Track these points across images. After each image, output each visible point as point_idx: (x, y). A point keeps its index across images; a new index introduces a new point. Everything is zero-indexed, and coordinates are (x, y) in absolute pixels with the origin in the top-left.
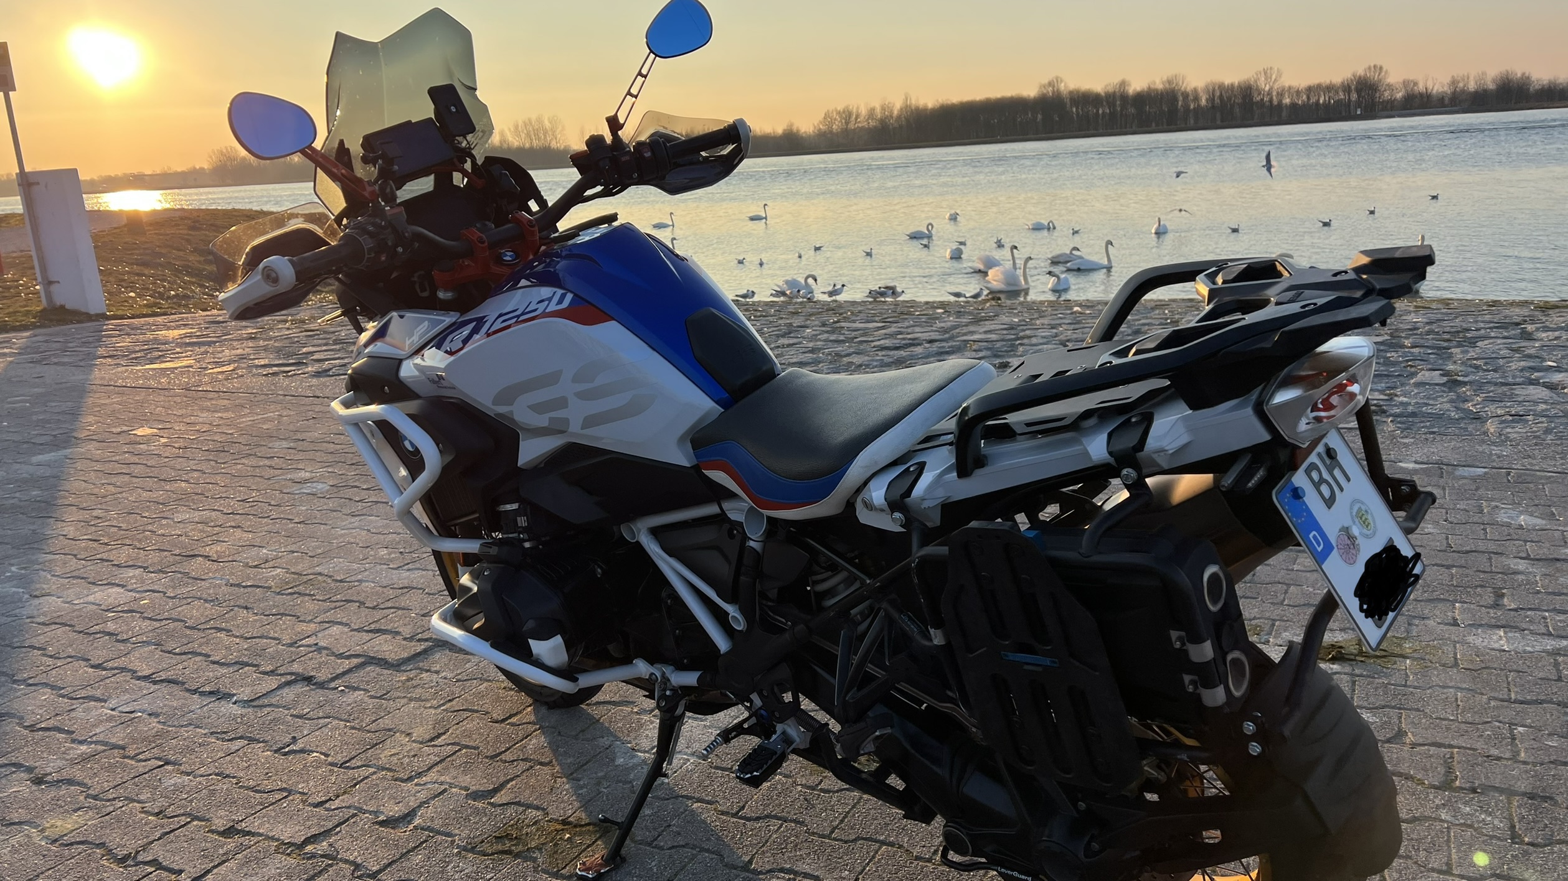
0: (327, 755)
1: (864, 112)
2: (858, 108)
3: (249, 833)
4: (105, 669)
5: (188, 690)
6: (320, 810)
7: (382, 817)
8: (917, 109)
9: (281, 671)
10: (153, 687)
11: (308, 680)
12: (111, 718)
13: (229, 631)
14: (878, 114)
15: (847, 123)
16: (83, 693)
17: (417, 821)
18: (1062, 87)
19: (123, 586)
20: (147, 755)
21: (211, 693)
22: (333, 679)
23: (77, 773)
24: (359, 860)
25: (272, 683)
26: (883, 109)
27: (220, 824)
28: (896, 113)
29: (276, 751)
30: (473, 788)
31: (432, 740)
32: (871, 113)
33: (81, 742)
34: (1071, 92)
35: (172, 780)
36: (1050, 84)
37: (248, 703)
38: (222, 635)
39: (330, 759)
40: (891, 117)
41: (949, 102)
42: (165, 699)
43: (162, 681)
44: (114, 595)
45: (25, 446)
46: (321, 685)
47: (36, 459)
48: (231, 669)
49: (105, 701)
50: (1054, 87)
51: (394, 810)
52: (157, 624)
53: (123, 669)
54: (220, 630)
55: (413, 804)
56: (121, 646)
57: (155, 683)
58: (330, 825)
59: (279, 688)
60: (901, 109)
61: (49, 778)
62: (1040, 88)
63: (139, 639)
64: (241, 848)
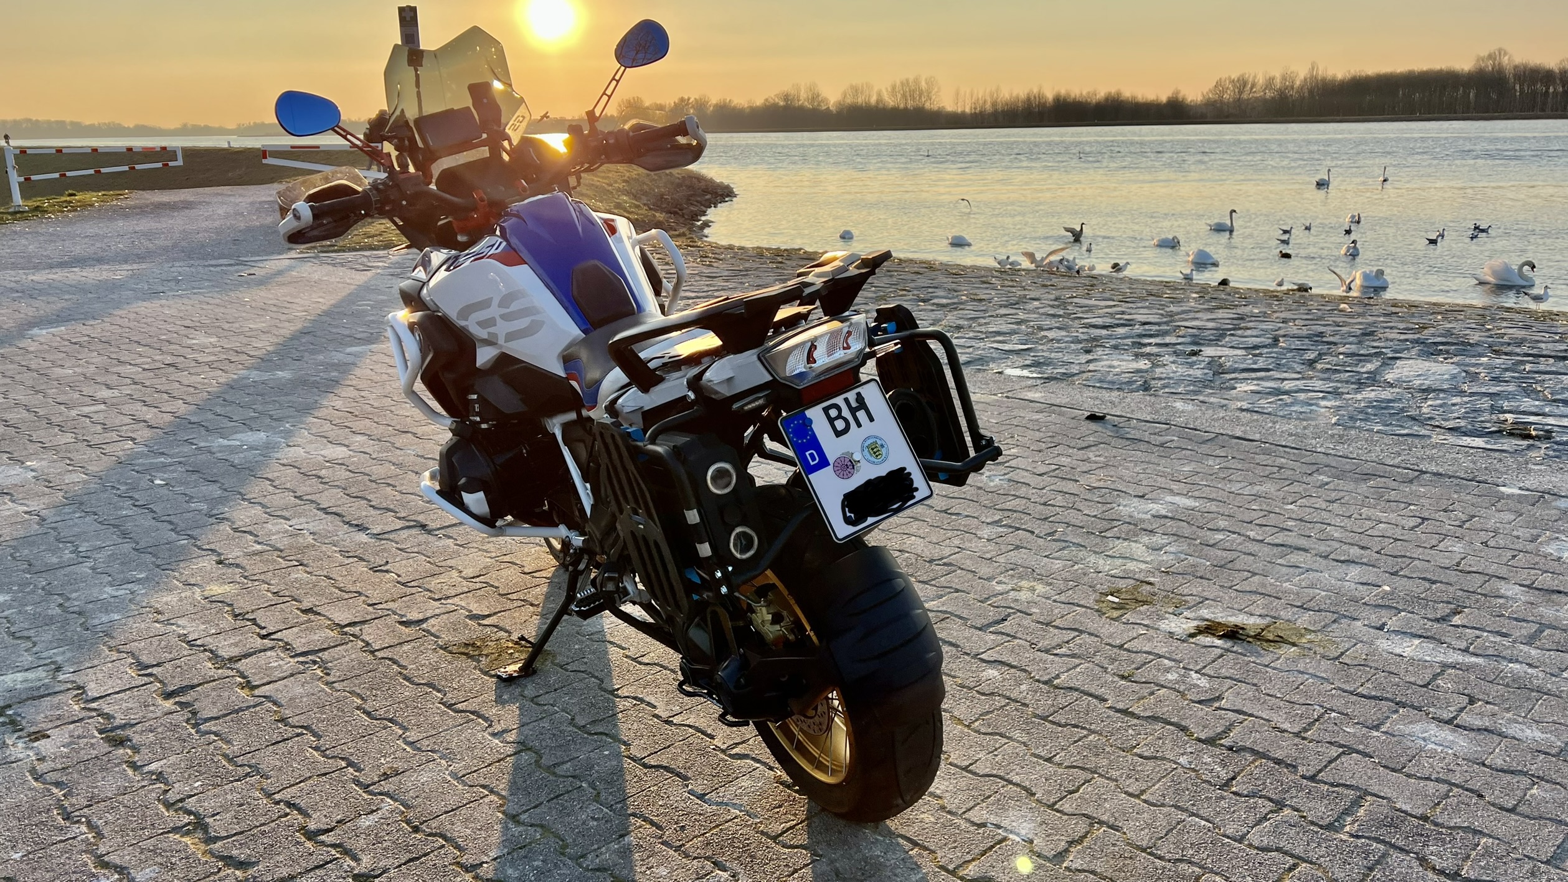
0: (399, 576)
1: (1261, 80)
2: (1255, 77)
3: (319, 614)
4: (302, 500)
5: (344, 521)
6: (370, 609)
7: (404, 619)
8: (1324, 80)
9: (411, 518)
10: (324, 516)
11: (423, 526)
12: (286, 531)
13: (394, 486)
14: (1278, 83)
15: (1241, 92)
16: (279, 513)
17: (424, 626)
18: (1505, 60)
19: (347, 446)
20: (292, 558)
21: (357, 525)
22: (439, 529)
23: (244, 562)
24: (370, 642)
25: (400, 524)
26: (1284, 78)
27: (306, 605)
28: (1298, 83)
29: (370, 569)
30: (475, 612)
31: (473, 578)
32: (1270, 82)
33: (259, 543)
34: (1516, 67)
35: (299, 574)
36: (1490, 56)
37: (377, 536)
38: (389, 489)
39: (399, 579)
40: (1292, 88)
41: (1363, 74)
42: (326, 524)
43: (332, 513)
44: (340, 452)
45: (348, 339)
46: (429, 532)
47: (349, 350)
48: (379, 512)
49: (289, 520)
50: (1495, 59)
51: (414, 615)
52: (352, 475)
53: (312, 502)
54: (389, 485)
55: (428, 615)
56: (321, 486)
57: (327, 513)
58: (369, 617)
59: (402, 529)
60: (1305, 79)
61: (227, 562)
62: (1478, 60)
63: (336, 484)
64: (309, 621)
